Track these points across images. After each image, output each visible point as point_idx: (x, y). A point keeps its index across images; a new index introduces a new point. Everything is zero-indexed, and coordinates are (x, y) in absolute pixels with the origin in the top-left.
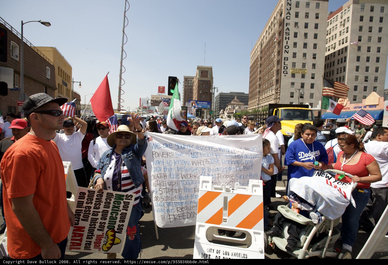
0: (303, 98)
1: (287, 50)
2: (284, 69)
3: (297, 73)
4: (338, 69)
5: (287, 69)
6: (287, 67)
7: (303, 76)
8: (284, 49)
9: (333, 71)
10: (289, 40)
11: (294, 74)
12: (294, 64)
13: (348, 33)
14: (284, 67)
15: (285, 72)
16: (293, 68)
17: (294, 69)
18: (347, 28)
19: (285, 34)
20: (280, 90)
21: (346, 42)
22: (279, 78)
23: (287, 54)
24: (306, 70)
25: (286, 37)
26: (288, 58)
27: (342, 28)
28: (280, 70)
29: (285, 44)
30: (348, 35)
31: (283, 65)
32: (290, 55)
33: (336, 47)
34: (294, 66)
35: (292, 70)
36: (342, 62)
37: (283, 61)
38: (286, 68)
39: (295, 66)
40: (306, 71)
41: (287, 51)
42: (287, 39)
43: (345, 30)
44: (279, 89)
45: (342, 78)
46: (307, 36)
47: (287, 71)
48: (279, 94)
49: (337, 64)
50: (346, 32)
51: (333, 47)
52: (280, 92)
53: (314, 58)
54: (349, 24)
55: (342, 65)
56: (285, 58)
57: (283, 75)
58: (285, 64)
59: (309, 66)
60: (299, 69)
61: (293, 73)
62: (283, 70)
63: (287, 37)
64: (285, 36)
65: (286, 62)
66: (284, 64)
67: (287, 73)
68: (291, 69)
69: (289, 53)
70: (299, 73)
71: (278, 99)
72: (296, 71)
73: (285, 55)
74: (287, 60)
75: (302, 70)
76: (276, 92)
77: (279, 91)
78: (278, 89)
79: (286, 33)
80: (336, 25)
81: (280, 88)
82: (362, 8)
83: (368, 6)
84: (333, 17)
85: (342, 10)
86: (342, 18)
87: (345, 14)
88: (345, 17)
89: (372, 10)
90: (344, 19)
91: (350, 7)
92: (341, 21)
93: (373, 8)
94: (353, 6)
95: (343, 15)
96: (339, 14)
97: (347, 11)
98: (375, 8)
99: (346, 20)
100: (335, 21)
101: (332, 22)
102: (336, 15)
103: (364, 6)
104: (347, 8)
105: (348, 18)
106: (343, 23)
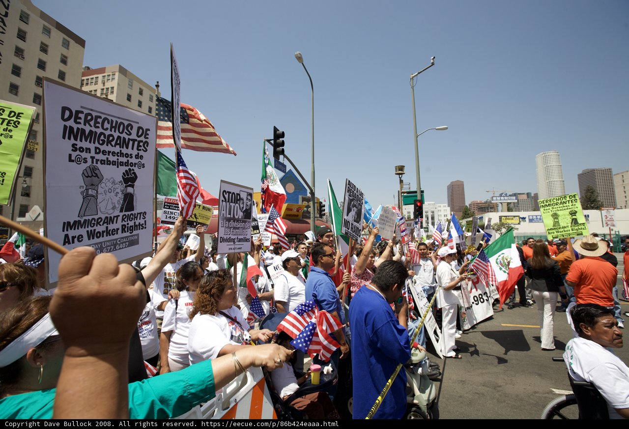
0: (28, 196)
7: (30, 154)
24: (37, 144)
40: (37, 146)
54: (113, 97)
80: (96, 91)
82: (130, 84)
83: (137, 86)
84: (92, 77)
85: (104, 73)
86: (104, 84)
87: (108, 80)
88: (109, 85)
89: (141, 93)
90: (107, 87)
91: (115, 74)
92: (103, 88)
93: (142, 91)
94: (119, 74)
95: (106, 81)
96: (100, 76)
97: (111, 77)
98: (144, 93)
99: (110, 89)
100: (94, 84)
101: (89, 83)
102: (96, 76)
103: (132, 83)
104: (111, 74)
105: (113, 88)
106: (105, 91)
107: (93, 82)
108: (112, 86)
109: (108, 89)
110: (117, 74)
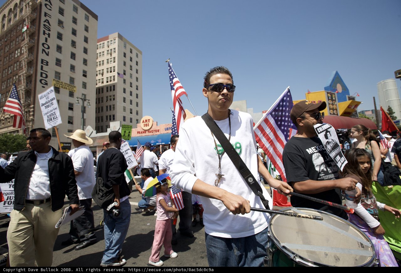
0: (72, 123)
1: (47, 50)
2: (41, 76)
3: (62, 87)
4: (107, 97)
5: (47, 77)
6: (47, 75)
7: (71, 94)
8: (41, 48)
9: (102, 98)
10: (49, 37)
11: (59, 88)
12: (58, 75)
13: (114, 63)
14: (42, 73)
15: (43, 82)
16: (56, 79)
17: (58, 81)
18: (114, 58)
19: (42, 26)
20: (34, 108)
21: (114, 71)
22: (33, 89)
23: (47, 56)
24: (75, 87)
25: (44, 31)
26: (47, 62)
27: (109, 57)
28: (34, 76)
29: (42, 40)
30: (116, 64)
31: (39, 71)
32: (51, 60)
33: (104, 73)
34: (58, 78)
35: (55, 82)
36: (111, 90)
37: (39, 64)
38: (44, 75)
39: (60, 77)
40: (75, 89)
41: (47, 52)
42: (47, 36)
43: (112, 60)
44: (32, 106)
45: (112, 106)
46: (75, 46)
47: (46, 81)
48: (32, 113)
49: (106, 91)
50: (113, 61)
51: (101, 72)
52: (34, 111)
53: (85, 76)
54: (115, 55)
55: (111, 93)
56: (42, 60)
57: (39, 85)
58: (44, 69)
59: (78, 84)
60: (65, 83)
61: (56, 86)
62: (39, 78)
63: (47, 32)
64: (42, 29)
65: (45, 68)
66: (42, 69)
67: (46, 84)
68: (54, 80)
69: (49, 55)
70: (66, 88)
71: (29, 121)
72: (62, 85)
73: (42, 56)
74: (47, 65)
75: (70, 85)
76: (26, 110)
77: (32, 110)
78: (30, 105)
79: (44, 25)
80: (103, 52)
81: (34, 104)
82: (125, 46)
83: (129, 47)
84: (100, 43)
85: (108, 39)
86: (108, 47)
87: (111, 44)
88: (112, 47)
89: (131, 52)
90: (111, 48)
91: (115, 39)
92: (108, 49)
93: (132, 51)
94: (118, 39)
95: (110, 45)
96: (106, 42)
97: (113, 42)
98: (133, 51)
99: (113, 50)
100: (102, 48)
101: (99, 47)
102: (103, 42)
103: (126, 45)
104: (113, 39)
105: (115, 49)
106: (110, 52)
107: (101, 47)
108: (114, 48)
109: (111, 50)
110: (117, 39)
